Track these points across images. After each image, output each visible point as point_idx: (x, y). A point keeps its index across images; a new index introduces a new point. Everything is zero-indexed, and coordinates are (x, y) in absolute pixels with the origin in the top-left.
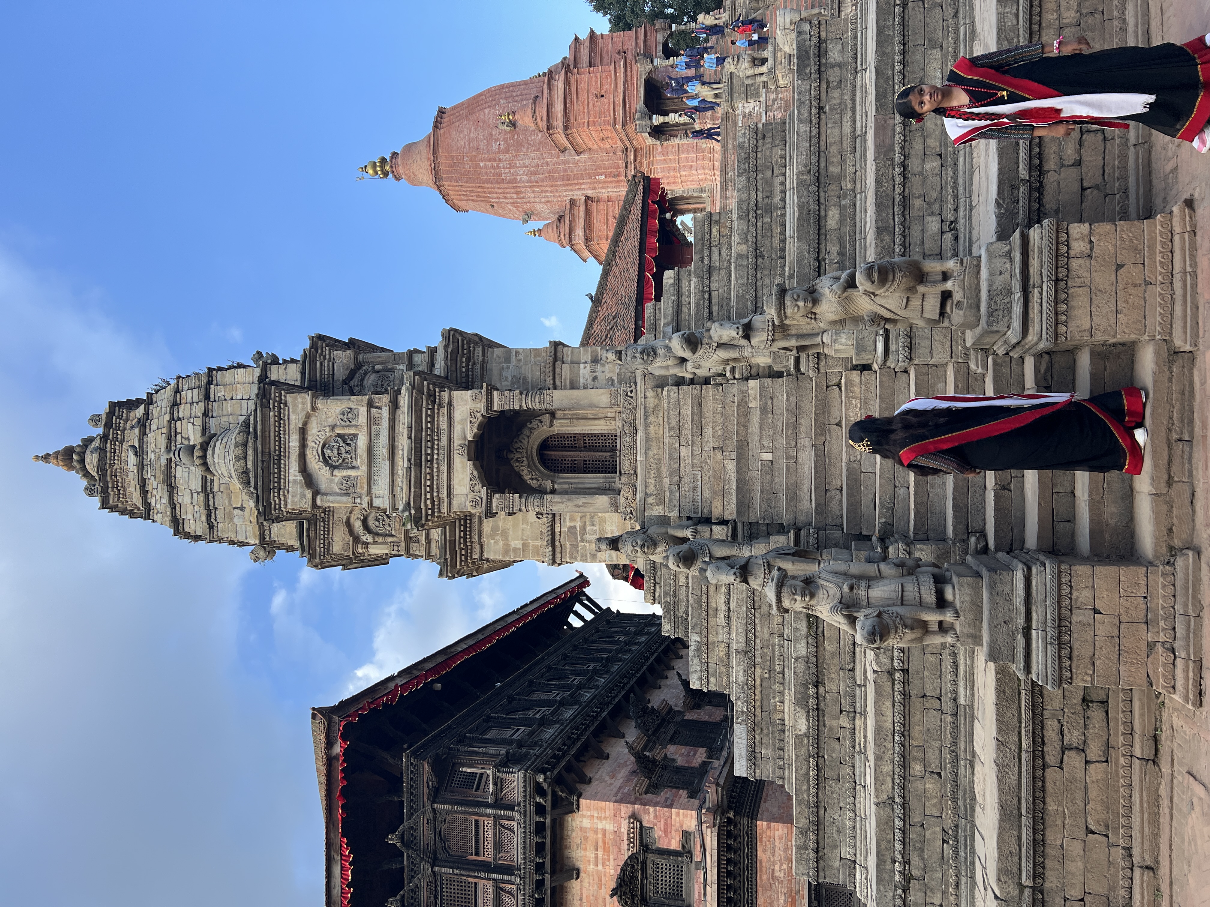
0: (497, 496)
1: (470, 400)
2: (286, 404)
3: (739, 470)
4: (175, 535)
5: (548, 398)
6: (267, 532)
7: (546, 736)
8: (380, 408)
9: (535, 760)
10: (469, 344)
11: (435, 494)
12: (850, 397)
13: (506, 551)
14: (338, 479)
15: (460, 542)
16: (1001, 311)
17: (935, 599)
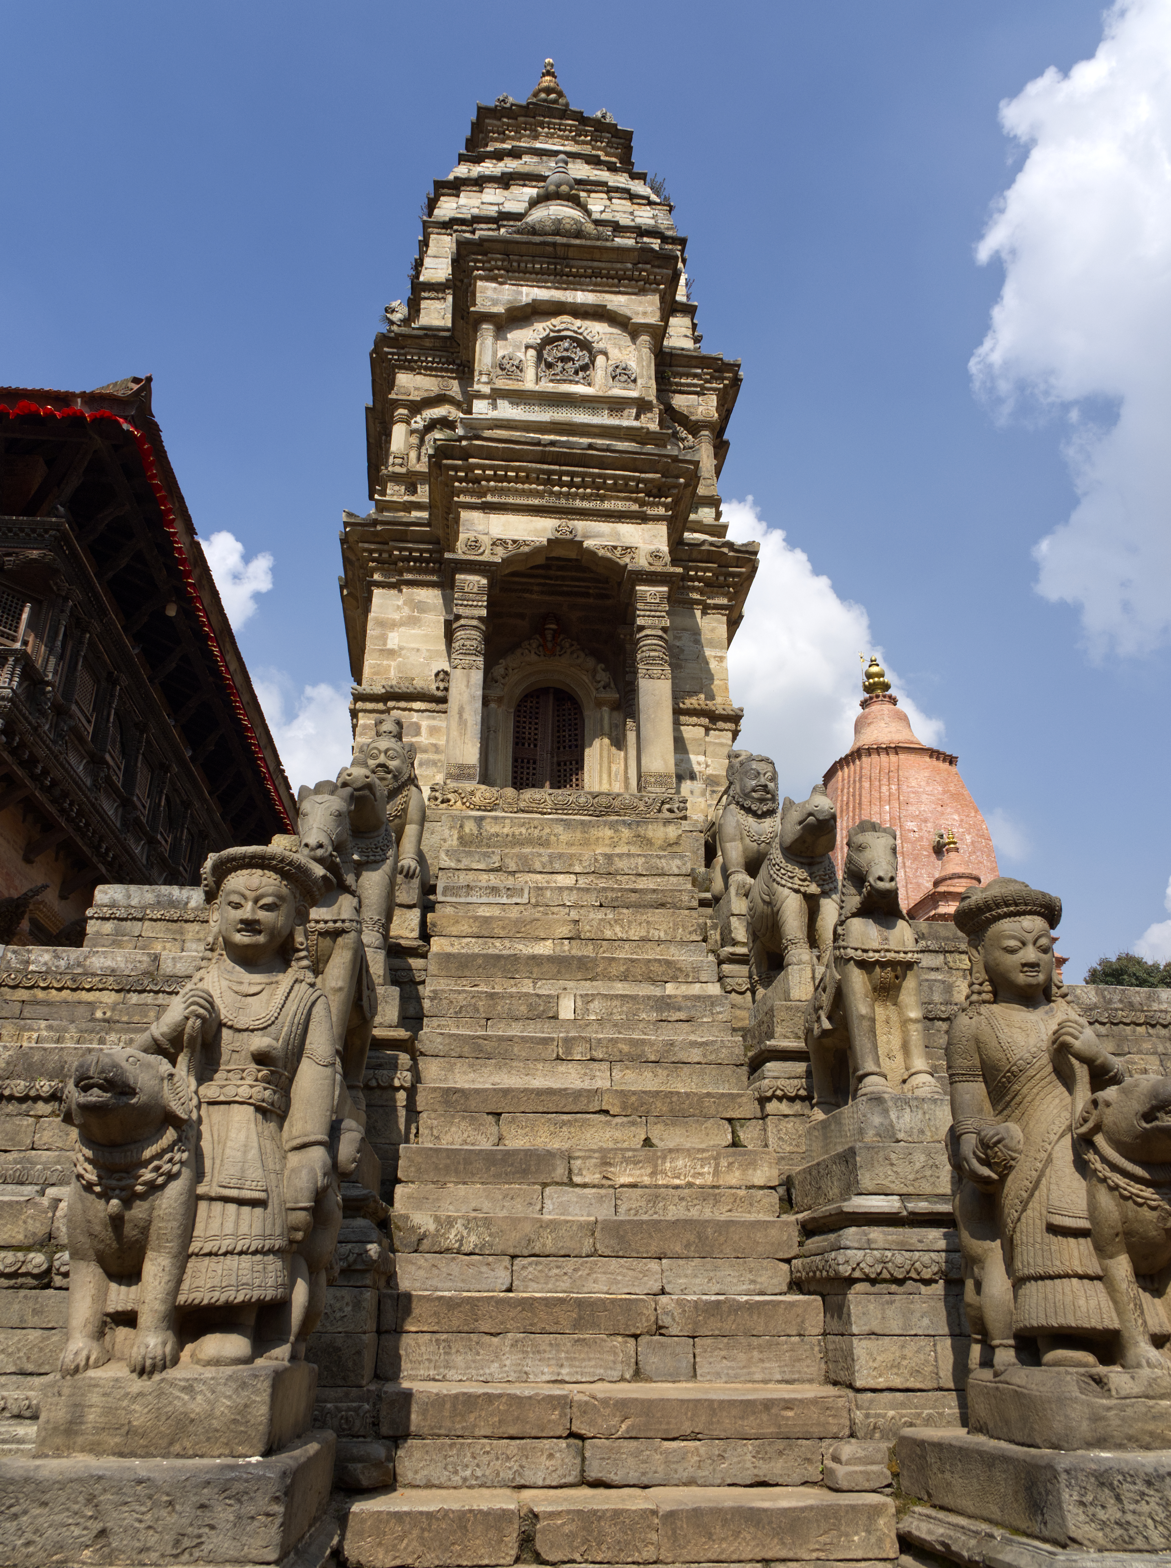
0: (485, 582)
1: (653, 548)
2: (643, 290)
3: (535, 959)
4: (435, 182)
5: (656, 671)
6: (433, 294)
7: (73, 759)
8: (637, 417)
9: (30, 724)
10: (734, 585)
11: (492, 484)
12: (717, 1165)
13: (382, 624)
14: (520, 355)
15: (406, 549)
16: (1119, 1515)
17: (205, 1302)
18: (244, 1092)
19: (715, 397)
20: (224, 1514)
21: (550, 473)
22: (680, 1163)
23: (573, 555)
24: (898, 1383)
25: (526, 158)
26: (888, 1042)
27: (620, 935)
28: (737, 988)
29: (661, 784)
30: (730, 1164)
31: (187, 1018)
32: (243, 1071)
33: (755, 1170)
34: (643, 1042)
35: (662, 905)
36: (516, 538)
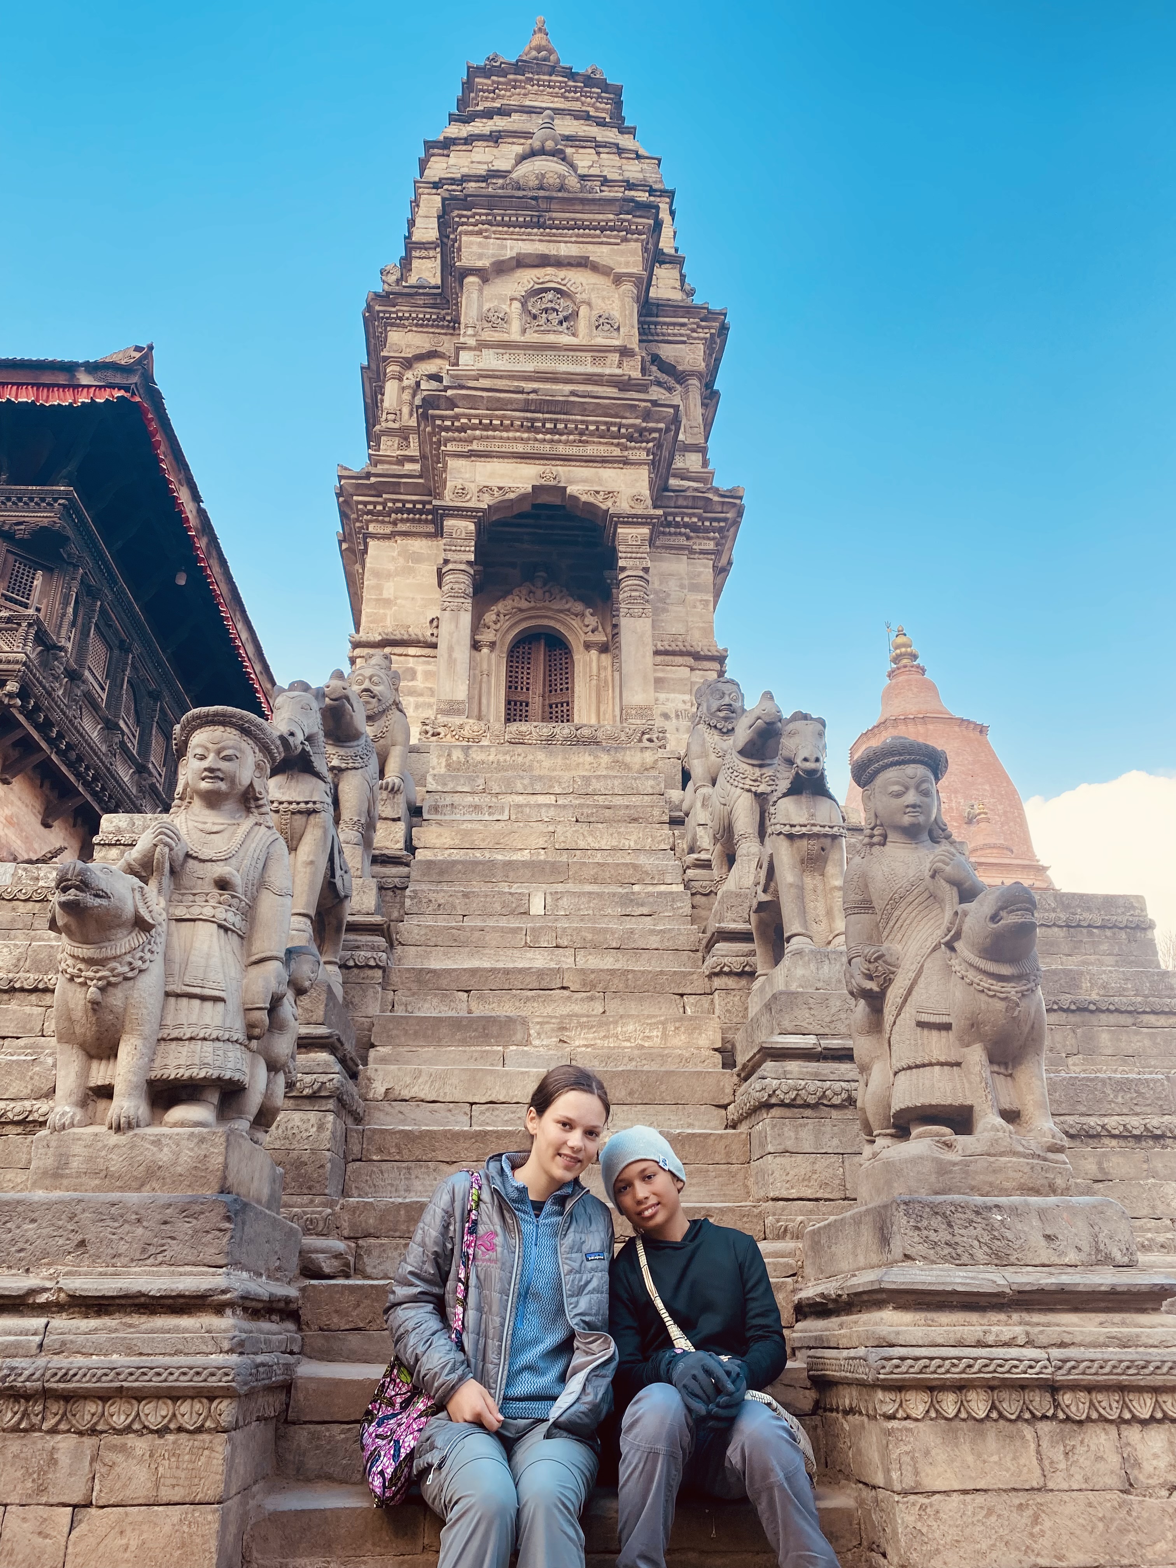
0: (472, 527)
1: (634, 491)
2: (625, 240)
3: (511, 865)
4: (426, 142)
5: (636, 610)
6: (424, 253)
7: (87, 725)
8: (619, 365)
9: (44, 688)
10: (720, 530)
11: (478, 433)
12: (664, 1029)
13: (377, 574)
14: (505, 307)
15: (398, 501)
16: (949, 1237)
17: (172, 1077)
18: (208, 912)
19: (702, 346)
20: (184, 1227)
21: (533, 420)
22: (631, 1028)
23: (558, 501)
24: (809, 1193)
25: (515, 116)
26: (815, 908)
27: (592, 845)
28: (701, 890)
29: (642, 716)
30: (677, 1028)
31: (156, 845)
32: (207, 894)
33: (700, 1034)
34: (605, 930)
35: (635, 820)
36: (501, 485)
